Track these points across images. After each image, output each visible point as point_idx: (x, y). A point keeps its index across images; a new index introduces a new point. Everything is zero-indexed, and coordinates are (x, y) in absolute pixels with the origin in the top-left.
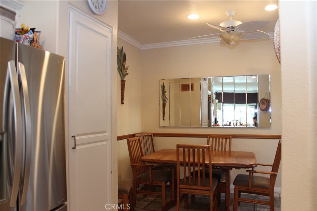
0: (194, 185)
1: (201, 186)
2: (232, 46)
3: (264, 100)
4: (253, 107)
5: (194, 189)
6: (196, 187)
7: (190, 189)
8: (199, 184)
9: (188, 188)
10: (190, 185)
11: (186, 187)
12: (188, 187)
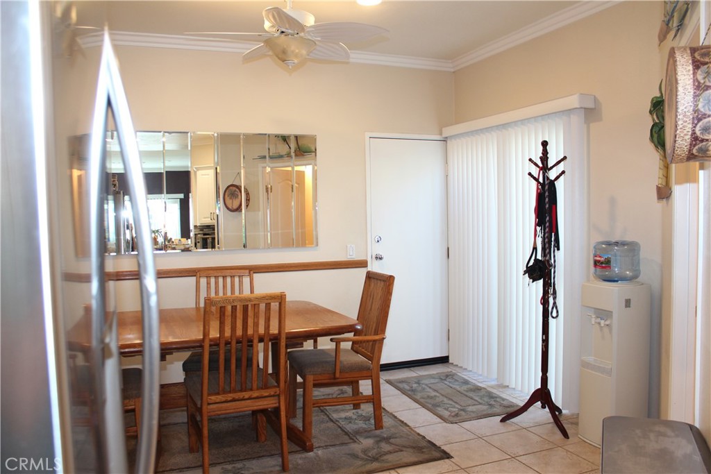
0: (241, 391)
1: (258, 389)
2: (290, 67)
3: (234, 188)
4: (175, 203)
5: (243, 399)
6: (246, 395)
7: (234, 400)
8: (255, 386)
9: (229, 399)
10: (235, 391)
11: (224, 399)
12: (230, 396)
